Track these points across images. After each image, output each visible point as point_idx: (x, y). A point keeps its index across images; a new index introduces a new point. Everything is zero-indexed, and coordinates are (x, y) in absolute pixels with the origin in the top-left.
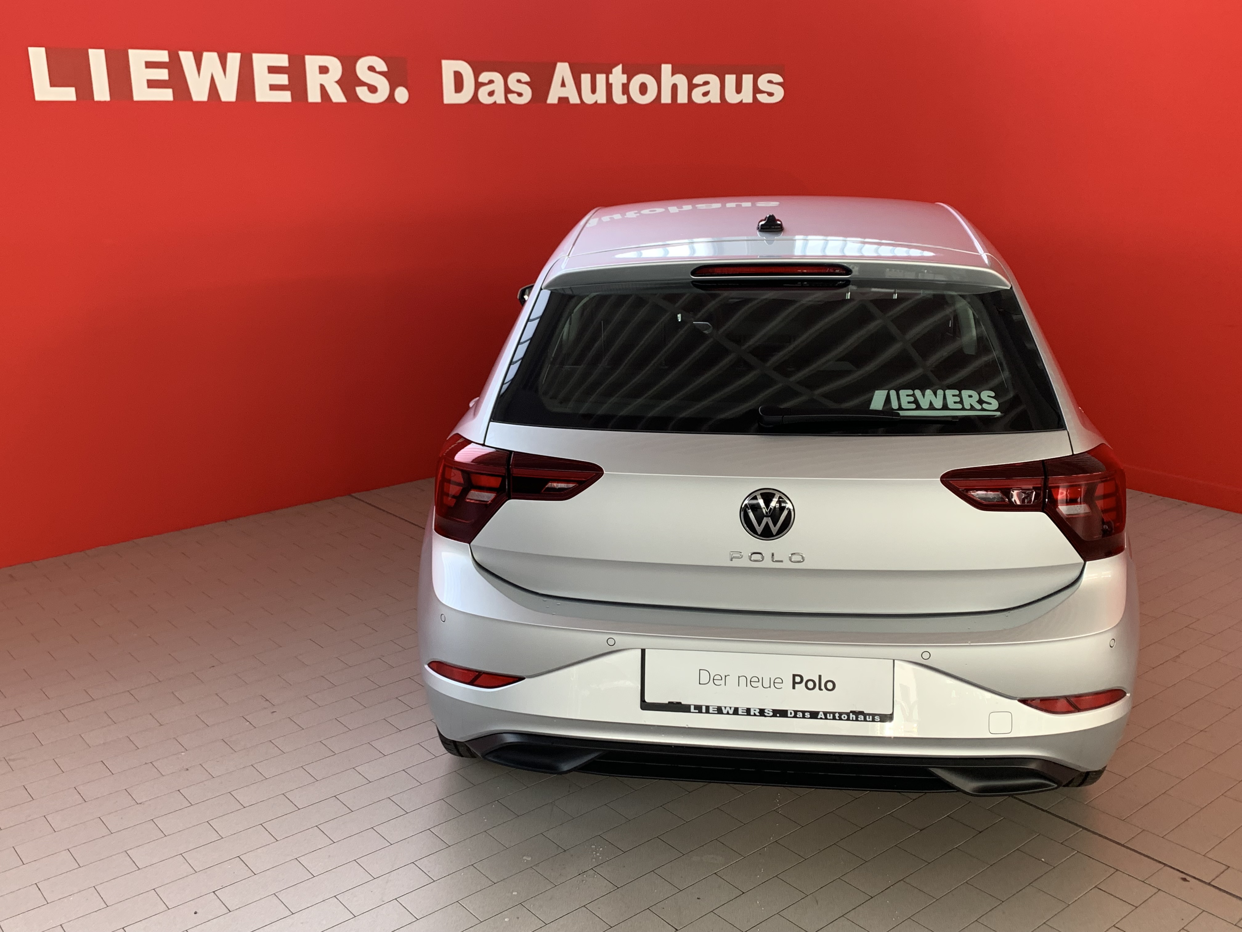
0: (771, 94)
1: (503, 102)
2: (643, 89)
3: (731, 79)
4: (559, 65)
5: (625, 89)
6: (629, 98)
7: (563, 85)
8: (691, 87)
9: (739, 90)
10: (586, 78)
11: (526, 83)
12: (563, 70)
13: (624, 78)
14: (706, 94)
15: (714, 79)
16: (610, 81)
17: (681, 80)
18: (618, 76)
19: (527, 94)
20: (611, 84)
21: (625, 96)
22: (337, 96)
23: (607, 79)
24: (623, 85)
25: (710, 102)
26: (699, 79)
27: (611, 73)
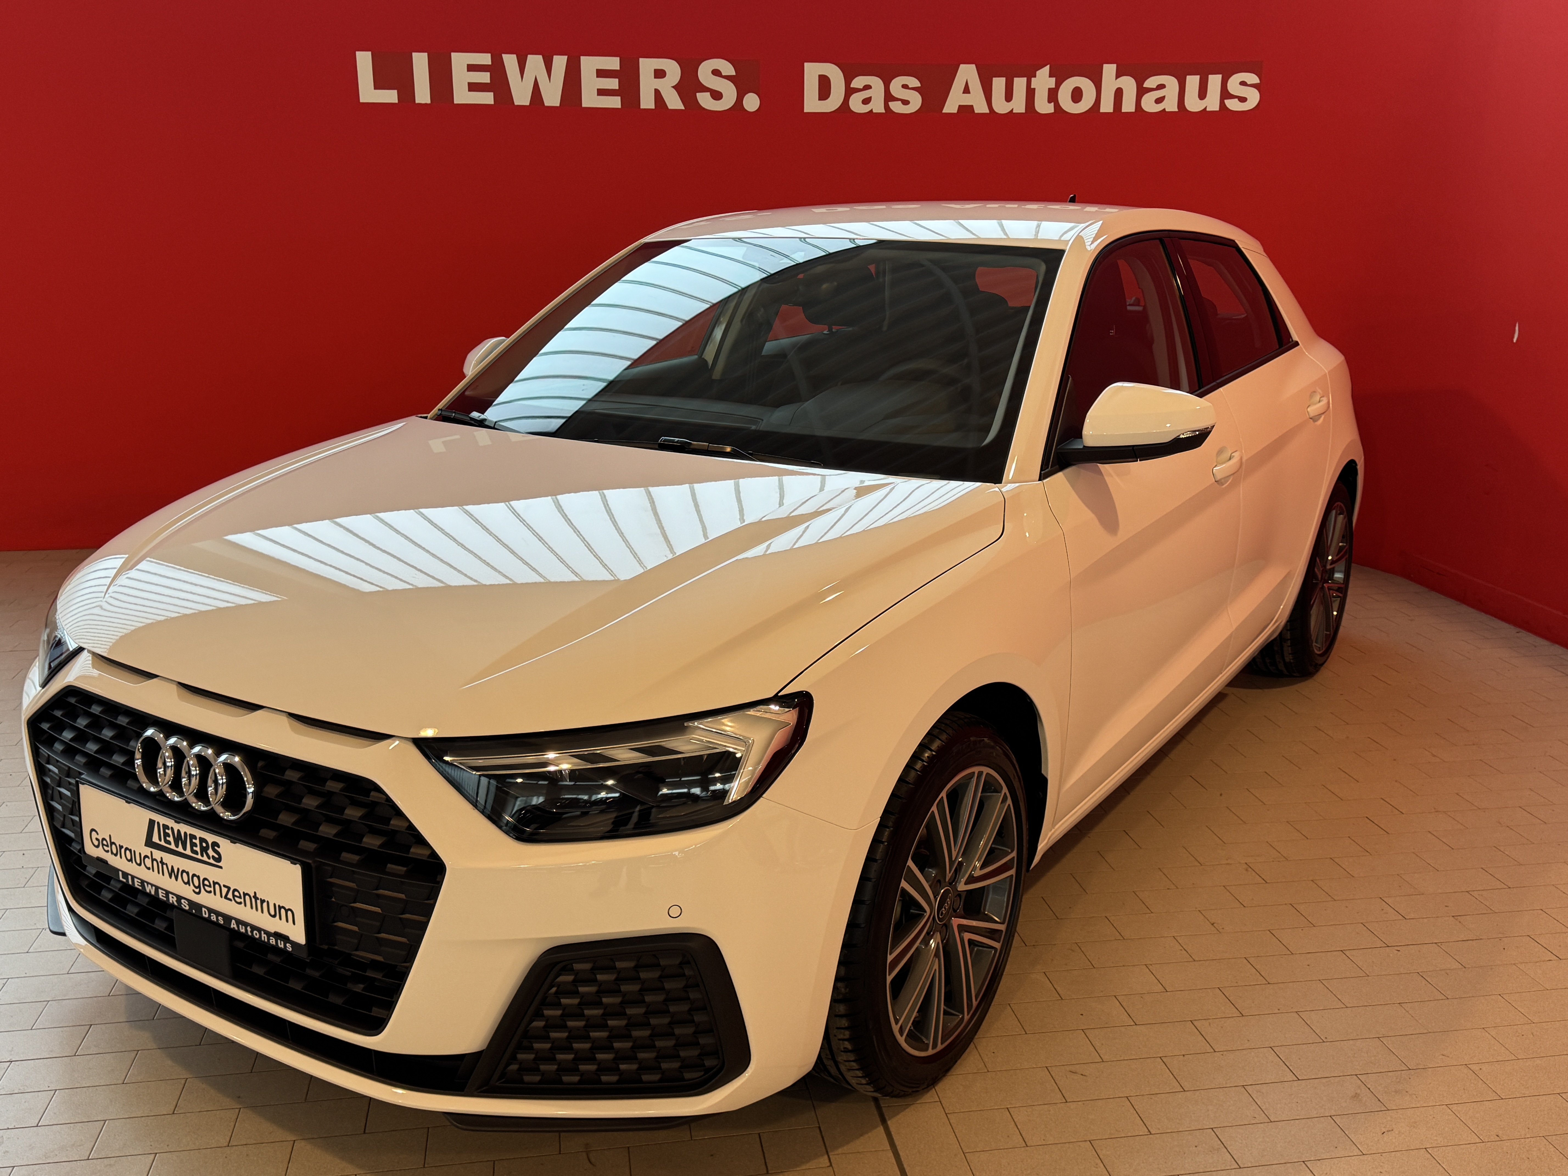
0: (1243, 100)
1: (883, 111)
2: (1077, 95)
3: (1193, 82)
4: (963, 67)
5: (1053, 96)
6: (1057, 106)
7: (967, 90)
8: (1141, 91)
9: (1202, 94)
10: (998, 84)
11: (913, 89)
12: (967, 73)
13: (1052, 82)
14: (1159, 101)
15: (1171, 82)
16: (1032, 87)
17: (1128, 84)
18: (1043, 80)
19: (916, 102)
20: (1034, 89)
21: (1053, 104)
22: (674, 102)
23: (1029, 83)
24: (1049, 89)
25: (1164, 109)
26: (1151, 82)
27: (1035, 77)
